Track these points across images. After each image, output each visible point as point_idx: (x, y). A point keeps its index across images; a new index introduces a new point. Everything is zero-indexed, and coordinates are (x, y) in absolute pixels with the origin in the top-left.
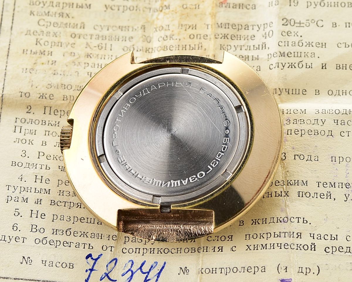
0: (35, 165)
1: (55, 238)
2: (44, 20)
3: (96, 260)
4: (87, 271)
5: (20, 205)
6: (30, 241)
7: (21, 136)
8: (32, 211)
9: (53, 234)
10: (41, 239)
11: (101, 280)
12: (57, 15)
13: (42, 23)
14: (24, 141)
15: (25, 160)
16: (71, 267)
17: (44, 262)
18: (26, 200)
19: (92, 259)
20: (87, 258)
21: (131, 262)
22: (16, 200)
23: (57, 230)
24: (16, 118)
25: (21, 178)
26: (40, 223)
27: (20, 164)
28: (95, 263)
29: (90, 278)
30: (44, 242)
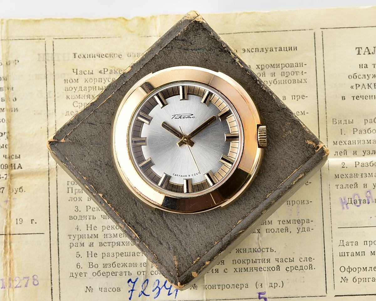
0: (85, 216)
1: (106, 270)
2: (77, 102)
3: (134, 283)
4: (129, 292)
5: (79, 249)
6: (89, 275)
7: (73, 195)
8: (88, 252)
9: (104, 267)
10: (97, 272)
11: (139, 296)
12: (86, 97)
13: (76, 104)
14: (75, 199)
15: (77, 214)
16: (119, 290)
17: (101, 289)
18: (83, 245)
19: (132, 282)
20: (128, 282)
21: (158, 281)
22: (76, 246)
23: (106, 264)
24: (68, 182)
25: (77, 228)
26: (94, 260)
27: (75, 218)
28: (134, 285)
29: (132, 296)
30: (99, 274)
